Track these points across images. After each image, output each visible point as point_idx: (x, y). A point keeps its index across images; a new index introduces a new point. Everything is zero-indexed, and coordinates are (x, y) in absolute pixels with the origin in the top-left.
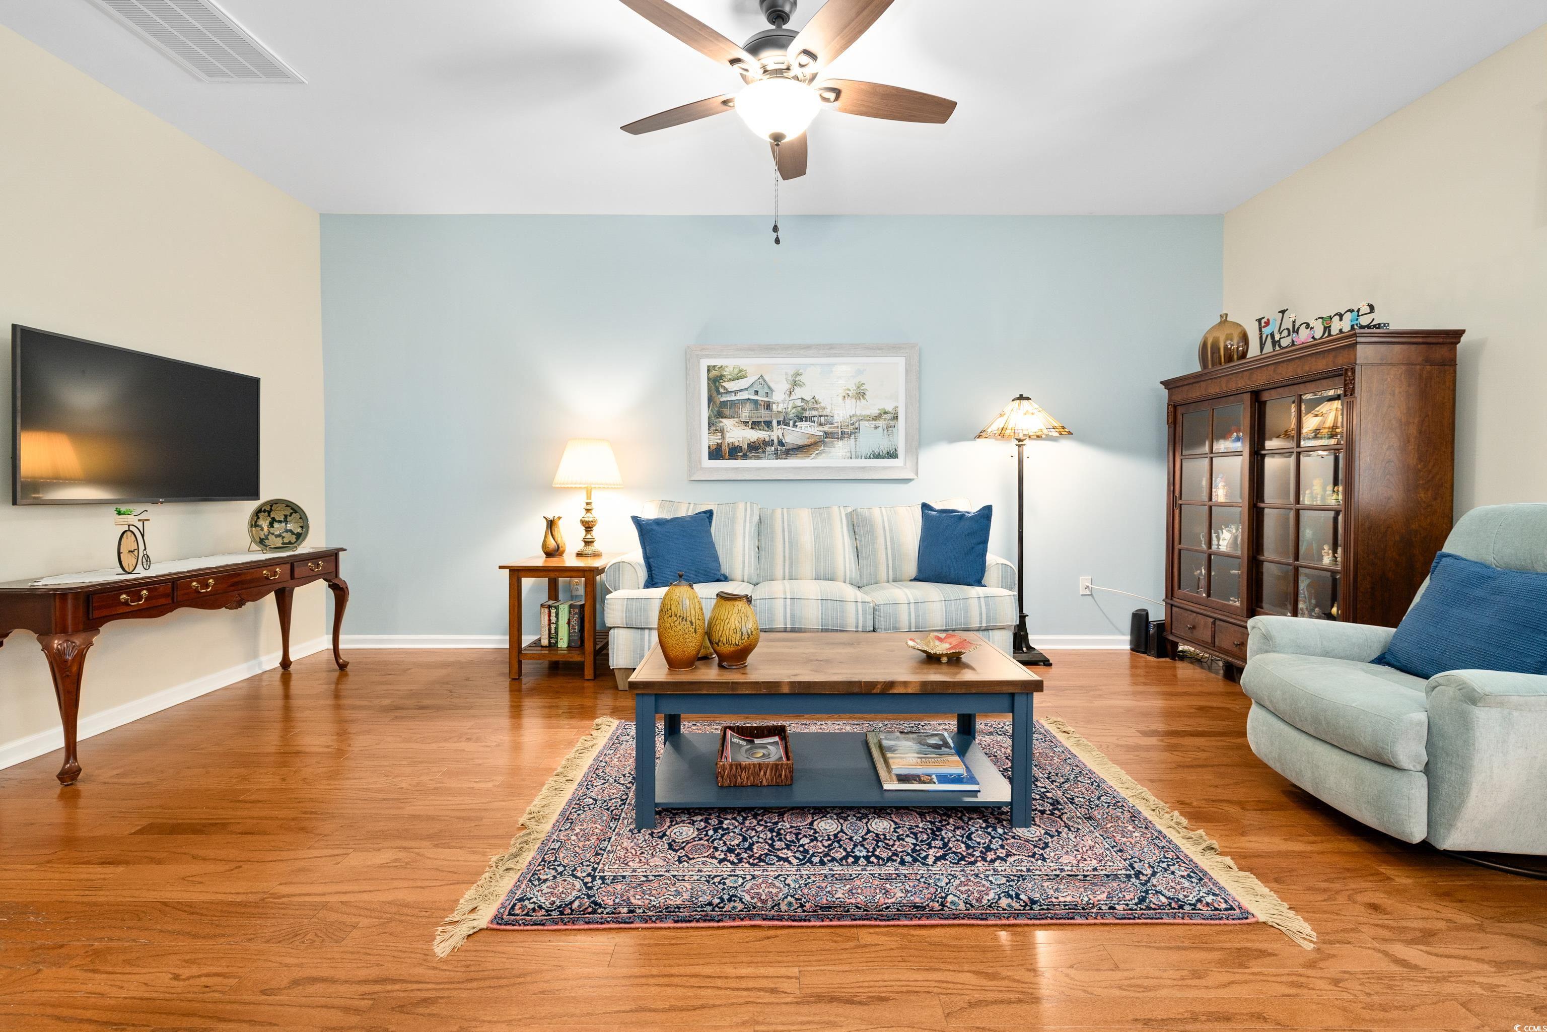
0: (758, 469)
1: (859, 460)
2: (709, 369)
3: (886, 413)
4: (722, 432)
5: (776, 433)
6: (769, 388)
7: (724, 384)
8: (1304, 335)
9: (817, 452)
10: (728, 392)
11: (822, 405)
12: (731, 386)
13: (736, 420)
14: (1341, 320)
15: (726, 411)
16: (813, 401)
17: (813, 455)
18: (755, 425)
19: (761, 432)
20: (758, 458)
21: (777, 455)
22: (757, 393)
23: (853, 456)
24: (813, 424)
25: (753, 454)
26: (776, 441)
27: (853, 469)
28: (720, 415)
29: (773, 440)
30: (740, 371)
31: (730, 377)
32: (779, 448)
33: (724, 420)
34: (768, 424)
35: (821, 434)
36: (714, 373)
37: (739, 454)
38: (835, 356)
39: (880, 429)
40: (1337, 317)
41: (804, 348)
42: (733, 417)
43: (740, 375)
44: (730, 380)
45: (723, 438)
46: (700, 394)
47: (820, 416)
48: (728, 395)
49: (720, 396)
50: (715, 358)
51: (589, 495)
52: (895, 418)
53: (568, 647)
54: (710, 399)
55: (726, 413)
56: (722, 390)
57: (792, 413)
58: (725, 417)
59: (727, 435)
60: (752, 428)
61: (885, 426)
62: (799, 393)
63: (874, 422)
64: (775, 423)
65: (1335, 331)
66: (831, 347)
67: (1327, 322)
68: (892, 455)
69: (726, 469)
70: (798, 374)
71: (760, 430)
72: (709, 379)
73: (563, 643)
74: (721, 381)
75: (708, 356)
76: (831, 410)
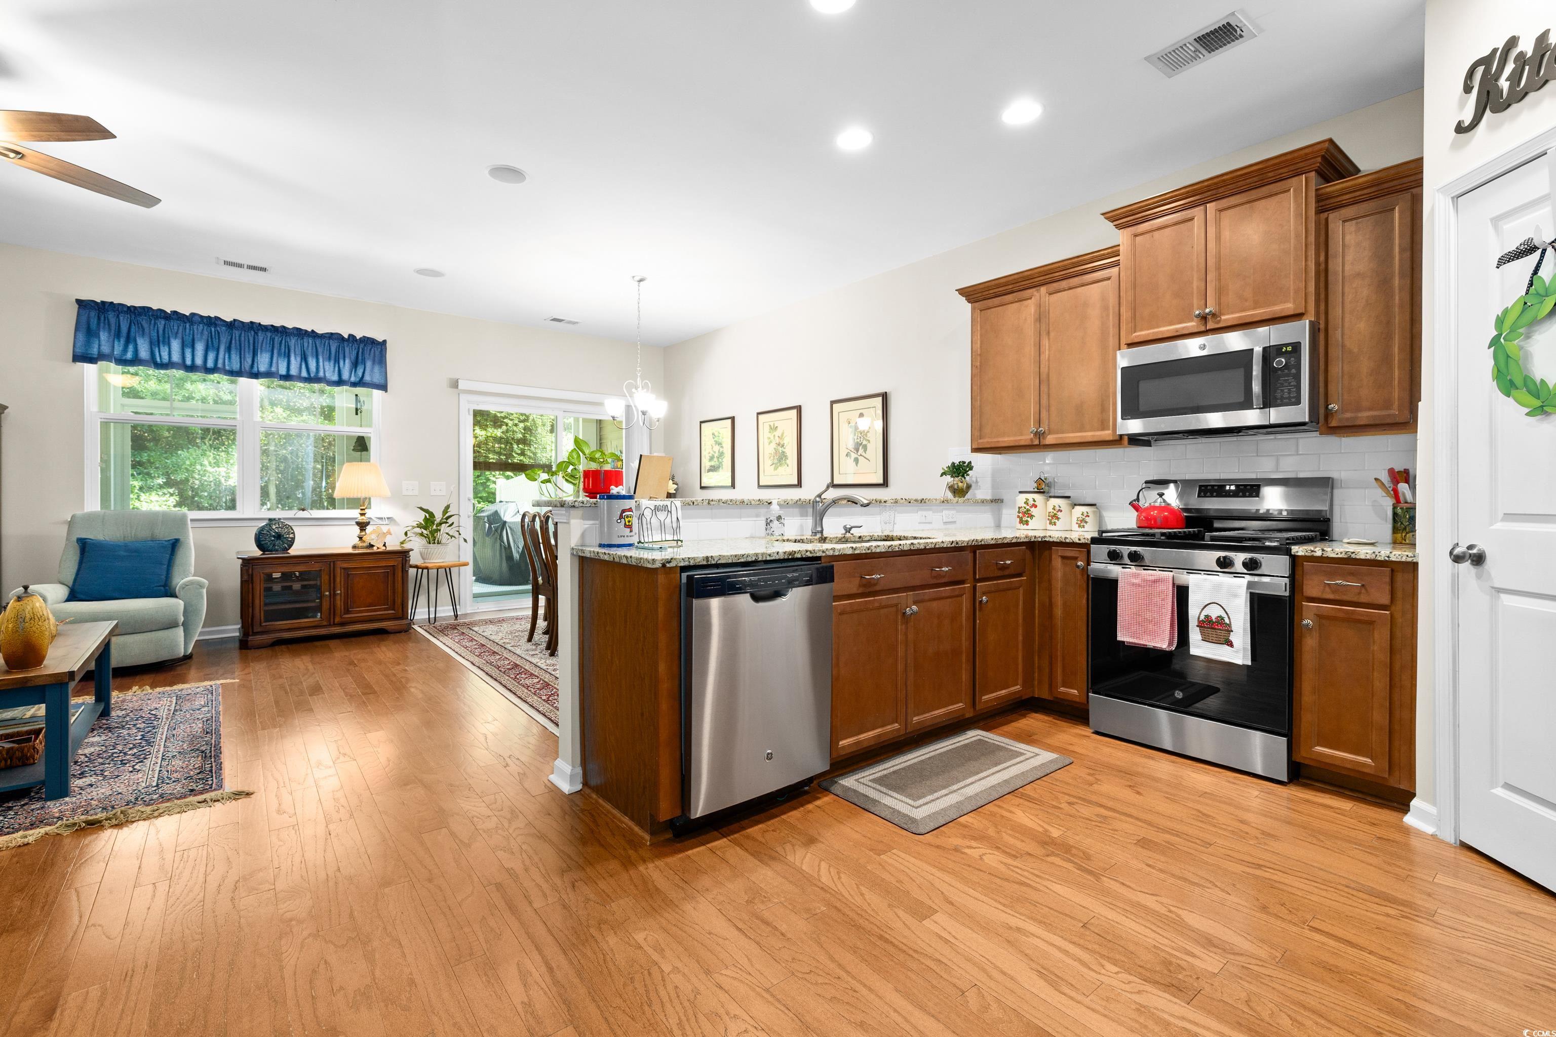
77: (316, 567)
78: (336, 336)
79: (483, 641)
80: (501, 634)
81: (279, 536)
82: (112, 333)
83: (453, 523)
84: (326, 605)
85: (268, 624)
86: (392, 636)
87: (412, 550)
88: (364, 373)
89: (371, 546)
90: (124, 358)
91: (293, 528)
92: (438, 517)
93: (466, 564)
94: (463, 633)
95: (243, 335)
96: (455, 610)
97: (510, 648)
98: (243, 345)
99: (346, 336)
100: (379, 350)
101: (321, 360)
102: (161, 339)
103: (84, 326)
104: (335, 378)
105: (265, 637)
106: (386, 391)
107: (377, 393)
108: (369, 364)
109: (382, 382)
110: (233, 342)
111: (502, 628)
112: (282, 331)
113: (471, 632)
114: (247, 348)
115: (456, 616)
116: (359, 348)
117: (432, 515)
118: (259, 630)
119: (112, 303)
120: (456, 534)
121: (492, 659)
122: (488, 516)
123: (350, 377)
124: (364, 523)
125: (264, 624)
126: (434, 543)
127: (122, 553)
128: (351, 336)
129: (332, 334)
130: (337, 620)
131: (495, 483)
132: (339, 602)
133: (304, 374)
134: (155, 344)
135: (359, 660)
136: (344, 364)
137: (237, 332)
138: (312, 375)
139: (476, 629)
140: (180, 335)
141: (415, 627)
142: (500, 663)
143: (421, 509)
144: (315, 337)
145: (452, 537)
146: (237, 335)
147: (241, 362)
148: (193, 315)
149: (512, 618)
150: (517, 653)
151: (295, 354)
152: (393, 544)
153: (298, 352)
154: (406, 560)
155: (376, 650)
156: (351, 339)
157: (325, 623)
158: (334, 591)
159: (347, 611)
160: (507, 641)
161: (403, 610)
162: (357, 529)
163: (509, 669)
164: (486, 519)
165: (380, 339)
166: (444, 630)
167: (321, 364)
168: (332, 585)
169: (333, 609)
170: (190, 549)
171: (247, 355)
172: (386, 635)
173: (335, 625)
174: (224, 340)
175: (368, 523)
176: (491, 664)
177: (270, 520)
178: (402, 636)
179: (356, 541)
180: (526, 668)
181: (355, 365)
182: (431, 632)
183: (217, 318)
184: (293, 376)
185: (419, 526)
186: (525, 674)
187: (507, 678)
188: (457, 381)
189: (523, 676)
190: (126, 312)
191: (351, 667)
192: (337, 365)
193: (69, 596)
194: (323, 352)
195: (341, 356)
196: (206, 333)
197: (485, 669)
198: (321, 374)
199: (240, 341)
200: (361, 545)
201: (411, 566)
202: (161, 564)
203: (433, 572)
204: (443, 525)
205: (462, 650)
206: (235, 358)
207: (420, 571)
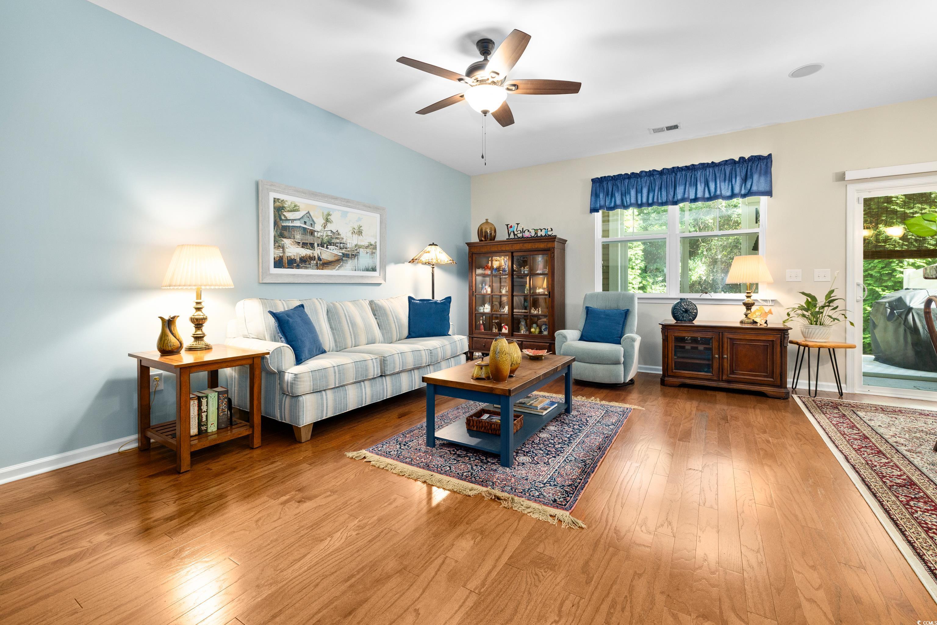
0: (308, 276)
1: (359, 272)
2: (276, 200)
3: (371, 245)
4: (283, 248)
5: (317, 252)
6: (313, 221)
7: (285, 213)
8: (527, 234)
9: (339, 266)
10: (287, 220)
11: (341, 236)
12: (289, 215)
13: (292, 240)
14: (541, 231)
15: (286, 233)
16: (337, 233)
17: (337, 268)
18: (304, 245)
19: (308, 250)
20: (306, 268)
21: (318, 267)
22: (305, 223)
23: (357, 270)
24: (336, 248)
25: (303, 265)
26: (316, 257)
27: (358, 277)
28: (282, 236)
29: (315, 257)
30: (295, 206)
31: (288, 209)
32: (319, 262)
33: (284, 240)
34: (312, 245)
35: (341, 254)
36: (278, 204)
37: (294, 265)
38: (349, 207)
39: (369, 254)
40: (540, 230)
41: (334, 199)
42: (290, 238)
43: (295, 209)
44: (289, 211)
45: (284, 252)
46: (269, 218)
47: (341, 243)
48: (287, 222)
49: (281, 221)
50: (280, 193)
51: (199, 296)
52: (375, 248)
53: (218, 429)
54: (275, 223)
55: (286, 235)
56: (283, 218)
57: (326, 239)
58: (285, 238)
59: (287, 250)
60: (302, 247)
61: (371, 252)
62: (330, 227)
63: (366, 250)
64: (316, 245)
65: (539, 235)
66: (348, 201)
67: (536, 231)
68: (374, 270)
69: (288, 275)
70: (329, 215)
71: (307, 249)
72: (274, 208)
73: (212, 428)
74: (283, 211)
75: (275, 191)
76: (346, 240)
77: (709, 335)
78: (730, 162)
79: (867, 432)
80: (893, 429)
81: (686, 311)
82: (605, 194)
83: (837, 307)
84: (716, 365)
85: (676, 371)
86: (770, 401)
87: (791, 329)
88: (751, 185)
89: (755, 322)
90: (610, 206)
91: (696, 305)
92: (821, 300)
93: (853, 347)
94: (844, 415)
95: (668, 177)
96: (840, 388)
97: (905, 453)
98: (668, 184)
99: (737, 159)
100: (765, 163)
101: (718, 182)
102: (626, 191)
103: (594, 192)
104: (729, 193)
105: (675, 380)
106: (771, 196)
107: (764, 199)
108: (756, 177)
109: (768, 189)
110: (663, 183)
111: (897, 422)
112: (692, 168)
113: (855, 416)
114: (670, 186)
115: (841, 394)
116: (748, 166)
117: (814, 299)
118: (671, 374)
119: (605, 177)
120: (841, 318)
121: (875, 460)
122: (889, 302)
123: (741, 190)
124: (749, 304)
125: (674, 371)
126: (816, 324)
127: (602, 316)
128: (742, 159)
129: (726, 161)
130: (724, 377)
131: (902, 273)
132: (726, 365)
133: (707, 195)
134: (623, 195)
135: (732, 417)
136: (736, 181)
137: (665, 176)
138: (712, 195)
139: (862, 414)
140: (635, 186)
141: (795, 397)
142: (886, 471)
143: (803, 293)
144: (714, 166)
145: (834, 319)
146: (665, 178)
147: (667, 196)
148: (642, 172)
149: (914, 412)
150: (916, 462)
151: (700, 182)
152: (775, 322)
153: (703, 180)
154: (784, 337)
155: (751, 411)
156: (741, 160)
157: (715, 378)
158: (722, 355)
159: (732, 372)
160: (902, 441)
161: (781, 380)
162: (744, 309)
163: (900, 485)
164: (887, 305)
165: (765, 154)
166: (822, 407)
167: (718, 185)
168: (721, 350)
169: (721, 369)
170: (635, 316)
171: (671, 190)
172: (765, 398)
173: (723, 381)
174: (658, 183)
175: (753, 304)
176: (872, 467)
177: (681, 299)
178: (780, 403)
179: (743, 317)
180: (928, 492)
181: (745, 180)
182: (809, 405)
183: (654, 170)
184: (699, 198)
185: (801, 308)
186: (925, 503)
187: (893, 498)
188: (844, 174)
189: (921, 504)
190: (611, 180)
191: (722, 422)
192: (730, 184)
193: (580, 338)
194: (720, 176)
195: (734, 176)
196: (648, 181)
197: (862, 472)
198: (718, 192)
199: (667, 181)
200: (747, 321)
201: (791, 342)
202: (619, 324)
203: (814, 351)
204: (826, 308)
205: (837, 437)
206: (664, 193)
207: (802, 348)
